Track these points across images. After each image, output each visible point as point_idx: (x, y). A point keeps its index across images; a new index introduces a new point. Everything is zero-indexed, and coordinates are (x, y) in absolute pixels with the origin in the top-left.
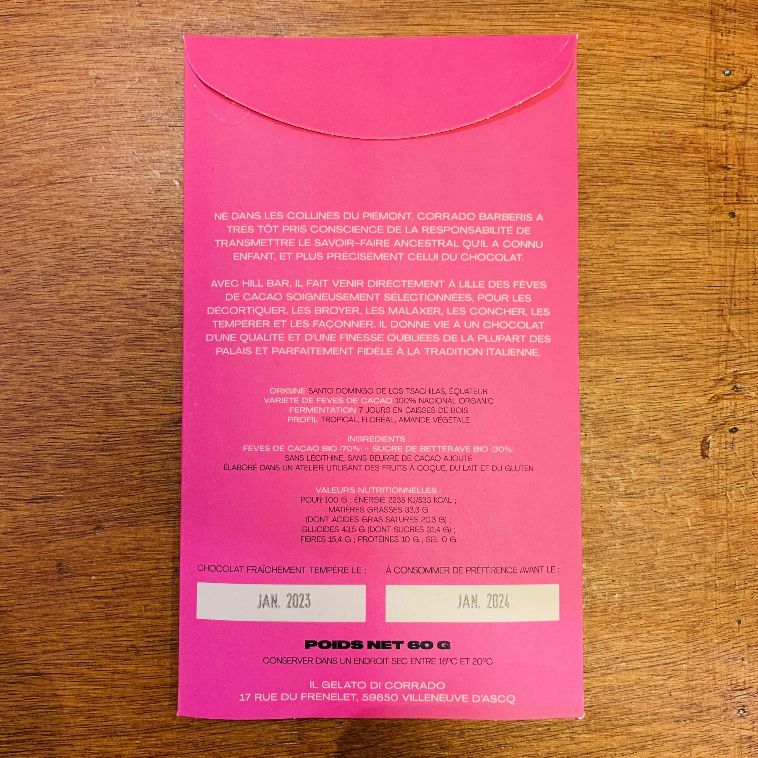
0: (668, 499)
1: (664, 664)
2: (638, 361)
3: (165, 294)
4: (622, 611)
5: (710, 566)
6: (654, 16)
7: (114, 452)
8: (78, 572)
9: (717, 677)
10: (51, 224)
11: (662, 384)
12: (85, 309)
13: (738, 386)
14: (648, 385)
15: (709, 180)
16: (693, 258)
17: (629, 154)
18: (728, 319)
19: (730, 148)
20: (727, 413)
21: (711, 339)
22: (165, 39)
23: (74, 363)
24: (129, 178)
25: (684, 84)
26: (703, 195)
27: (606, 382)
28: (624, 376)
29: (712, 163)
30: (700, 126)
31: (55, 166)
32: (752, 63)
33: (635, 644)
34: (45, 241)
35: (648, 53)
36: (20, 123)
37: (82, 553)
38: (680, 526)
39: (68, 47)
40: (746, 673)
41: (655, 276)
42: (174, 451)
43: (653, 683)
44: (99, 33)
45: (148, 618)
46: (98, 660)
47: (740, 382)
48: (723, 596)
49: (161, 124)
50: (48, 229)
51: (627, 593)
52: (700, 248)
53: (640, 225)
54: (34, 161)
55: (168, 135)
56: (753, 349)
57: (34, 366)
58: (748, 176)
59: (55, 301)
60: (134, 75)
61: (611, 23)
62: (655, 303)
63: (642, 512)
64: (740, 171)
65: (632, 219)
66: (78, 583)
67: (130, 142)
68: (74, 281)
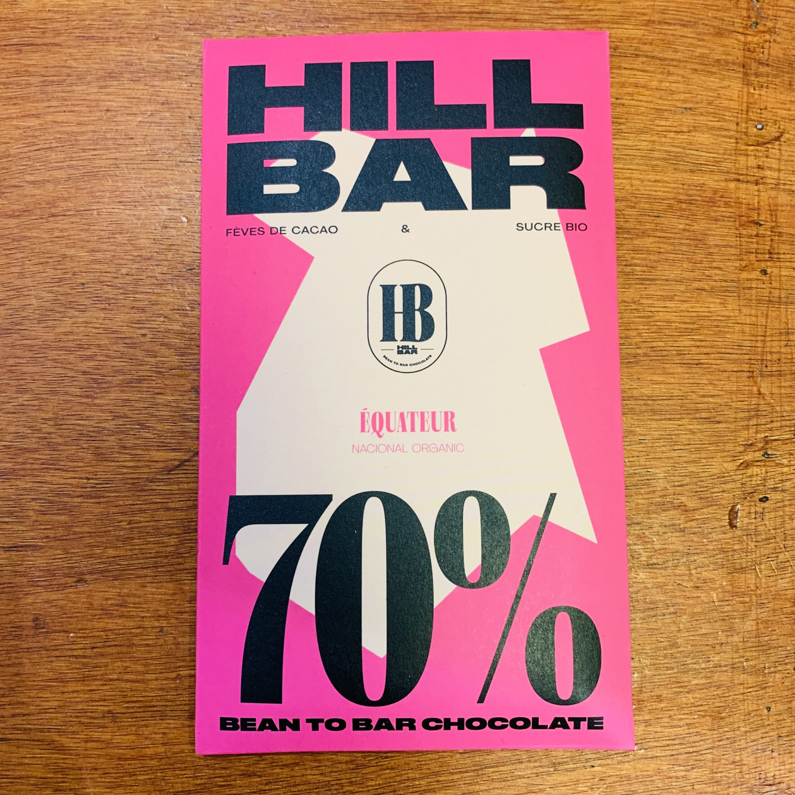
0: (693, 572)
1: (686, 753)
2: (663, 422)
3: (166, 334)
4: (641, 692)
5: (737, 646)
6: (685, 67)
7: (102, 500)
8: (56, 628)
9: (744, 769)
10: (51, 258)
11: (688, 447)
12: (81, 347)
13: (769, 453)
14: (673, 447)
15: (740, 236)
16: (722, 316)
17: (656, 206)
18: (758, 381)
19: (762, 203)
20: (756, 481)
21: (741, 401)
22: (180, 73)
23: (66, 403)
24: (136, 213)
25: (715, 137)
26: (733, 251)
27: (628, 443)
28: (648, 437)
29: (743, 218)
30: (732, 181)
31: (59, 198)
32: (785, 118)
33: (655, 730)
34: (44, 275)
35: (679, 104)
36: (25, 153)
37: (62, 607)
38: (705, 601)
39: (80, 78)
40: (776, 767)
41: (682, 333)
42: (166, 500)
43: (674, 774)
44: (113, 66)
45: (128, 681)
46: (70, 726)
47: (771, 448)
48: (751, 680)
49: (171, 159)
50: (47, 262)
51: (647, 672)
52: (729, 306)
53: (667, 280)
54: (37, 192)
55: (179, 171)
56: (785, 414)
57: (23, 405)
58: (780, 232)
59: (49, 338)
60: (146, 108)
61: (640, 73)
62: (681, 362)
63: (665, 584)
64: (772, 227)
65: (659, 273)
66: (55, 640)
67: (137, 176)
68: (71, 318)
